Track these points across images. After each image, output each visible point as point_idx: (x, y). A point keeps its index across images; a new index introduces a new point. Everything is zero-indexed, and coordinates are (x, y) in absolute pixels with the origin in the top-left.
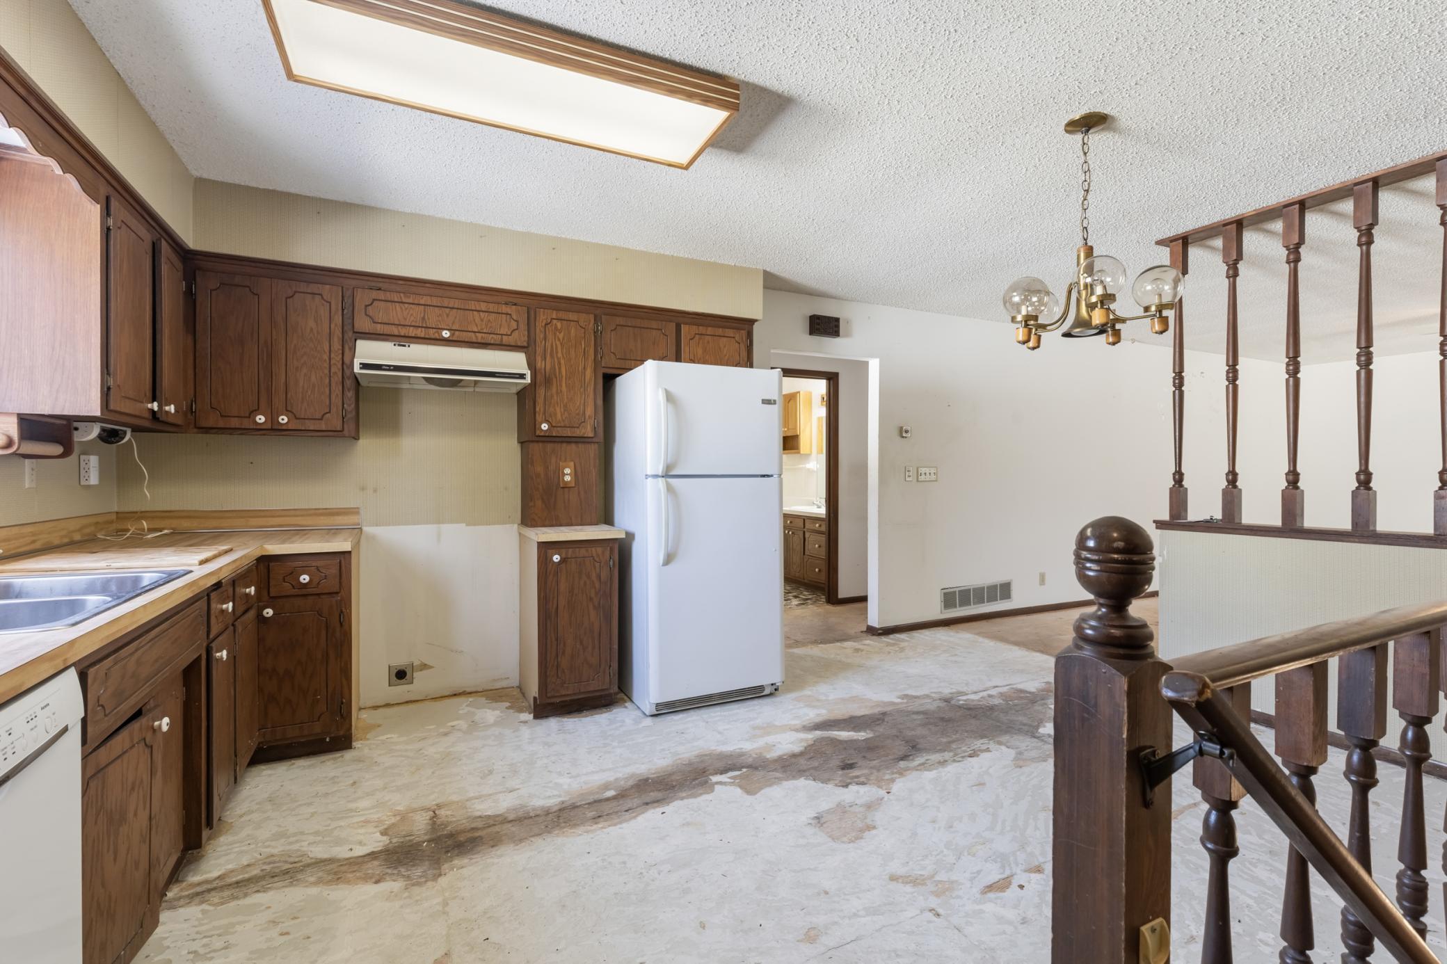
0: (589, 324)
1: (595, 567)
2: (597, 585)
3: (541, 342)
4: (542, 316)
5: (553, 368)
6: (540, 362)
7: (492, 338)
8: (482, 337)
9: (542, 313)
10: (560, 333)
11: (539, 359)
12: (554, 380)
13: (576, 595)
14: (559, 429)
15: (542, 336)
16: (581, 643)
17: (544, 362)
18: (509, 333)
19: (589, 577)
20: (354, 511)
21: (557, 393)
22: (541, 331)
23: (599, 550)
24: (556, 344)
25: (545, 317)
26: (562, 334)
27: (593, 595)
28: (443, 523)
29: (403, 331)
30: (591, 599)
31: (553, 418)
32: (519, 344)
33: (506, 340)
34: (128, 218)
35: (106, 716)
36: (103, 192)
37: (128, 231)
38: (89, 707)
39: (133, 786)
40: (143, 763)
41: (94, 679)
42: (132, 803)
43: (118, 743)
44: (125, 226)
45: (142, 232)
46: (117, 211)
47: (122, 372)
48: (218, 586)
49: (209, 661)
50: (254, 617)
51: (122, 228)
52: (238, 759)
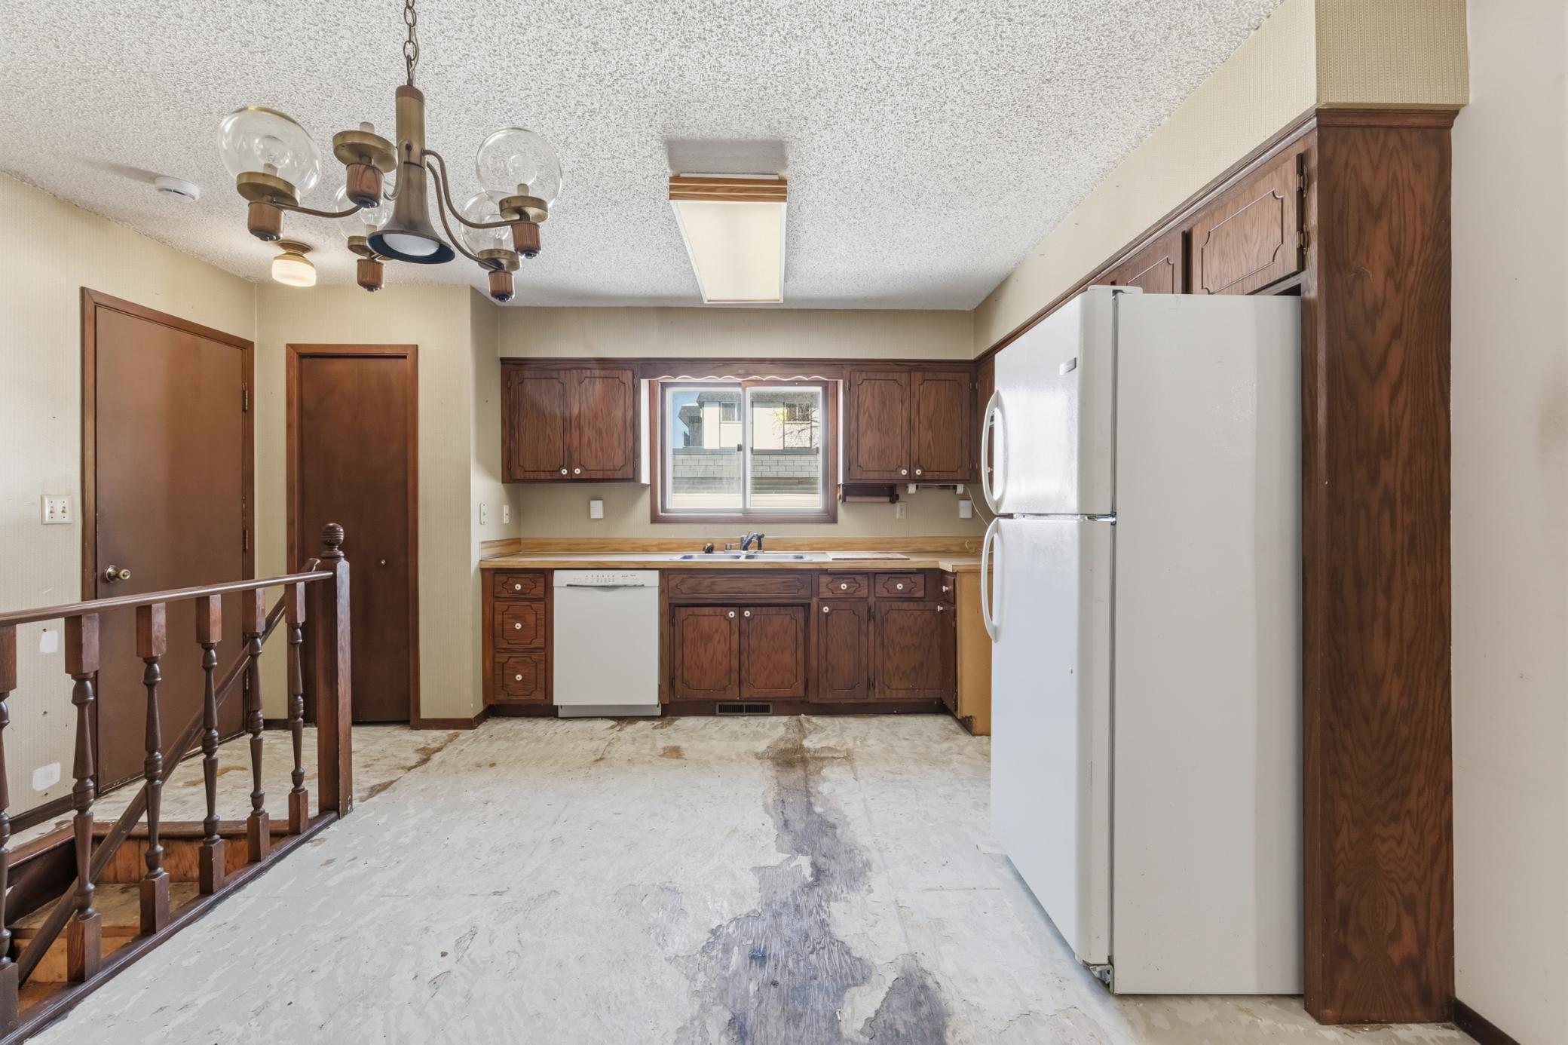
34: (872, 376)
35: (682, 593)
36: (846, 372)
37: (873, 382)
38: (670, 587)
39: (717, 631)
40: (724, 625)
41: (673, 579)
42: (717, 637)
43: (706, 610)
44: (868, 381)
45: (895, 376)
46: (857, 377)
47: (864, 458)
48: (824, 571)
49: (820, 609)
50: (927, 608)
51: (864, 384)
52: (877, 684)
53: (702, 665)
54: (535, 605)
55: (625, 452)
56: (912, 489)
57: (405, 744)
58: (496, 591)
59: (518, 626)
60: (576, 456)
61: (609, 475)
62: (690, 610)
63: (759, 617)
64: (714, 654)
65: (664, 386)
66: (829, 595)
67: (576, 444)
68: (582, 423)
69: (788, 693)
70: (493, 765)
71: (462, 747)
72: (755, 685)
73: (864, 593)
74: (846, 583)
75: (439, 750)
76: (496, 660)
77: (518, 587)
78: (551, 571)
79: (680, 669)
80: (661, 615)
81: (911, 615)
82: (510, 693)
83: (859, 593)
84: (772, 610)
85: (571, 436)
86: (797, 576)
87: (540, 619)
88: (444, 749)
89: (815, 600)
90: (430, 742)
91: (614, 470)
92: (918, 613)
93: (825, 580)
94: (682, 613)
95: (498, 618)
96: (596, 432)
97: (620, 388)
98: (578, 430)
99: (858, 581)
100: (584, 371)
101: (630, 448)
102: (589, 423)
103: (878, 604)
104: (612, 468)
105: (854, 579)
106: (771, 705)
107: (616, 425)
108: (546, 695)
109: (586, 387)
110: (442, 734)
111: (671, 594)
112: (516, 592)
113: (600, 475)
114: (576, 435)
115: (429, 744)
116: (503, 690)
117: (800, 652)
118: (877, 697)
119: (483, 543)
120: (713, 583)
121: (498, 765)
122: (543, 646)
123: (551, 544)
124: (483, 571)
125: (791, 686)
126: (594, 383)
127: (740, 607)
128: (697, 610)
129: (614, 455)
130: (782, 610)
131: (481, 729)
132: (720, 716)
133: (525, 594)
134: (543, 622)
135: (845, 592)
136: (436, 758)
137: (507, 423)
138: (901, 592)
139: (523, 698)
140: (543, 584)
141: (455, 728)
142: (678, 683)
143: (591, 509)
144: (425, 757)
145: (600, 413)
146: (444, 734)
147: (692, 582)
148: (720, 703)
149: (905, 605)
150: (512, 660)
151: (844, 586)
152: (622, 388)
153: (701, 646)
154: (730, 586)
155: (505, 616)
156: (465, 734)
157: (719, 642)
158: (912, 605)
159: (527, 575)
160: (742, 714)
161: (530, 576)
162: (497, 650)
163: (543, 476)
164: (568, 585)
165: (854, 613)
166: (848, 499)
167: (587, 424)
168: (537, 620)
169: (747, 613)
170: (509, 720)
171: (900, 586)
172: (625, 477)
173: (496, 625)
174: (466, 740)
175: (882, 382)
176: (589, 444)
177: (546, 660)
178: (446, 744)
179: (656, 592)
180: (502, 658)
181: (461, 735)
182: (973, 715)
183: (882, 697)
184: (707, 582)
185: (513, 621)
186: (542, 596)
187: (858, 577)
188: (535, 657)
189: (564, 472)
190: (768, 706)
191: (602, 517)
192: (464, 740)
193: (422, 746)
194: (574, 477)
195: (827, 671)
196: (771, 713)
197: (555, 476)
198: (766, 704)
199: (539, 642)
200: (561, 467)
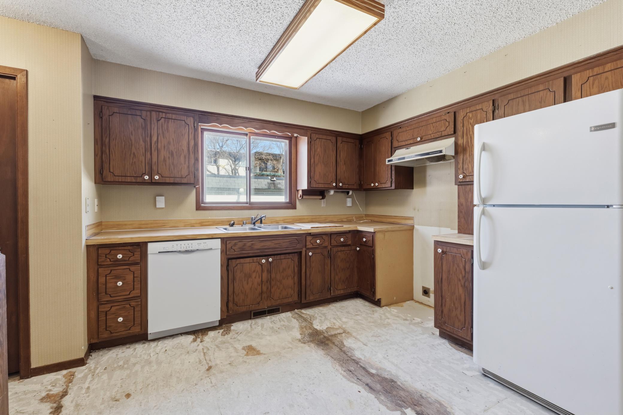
0: (489, 107)
1: (462, 261)
2: (463, 273)
3: (461, 129)
4: (461, 113)
5: (468, 142)
6: (460, 140)
7: (438, 134)
8: (434, 136)
9: (461, 112)
10: (471, 120)
11: (460, 138)
12: (468, 148)
13: (451, 275)
14: (470, 177)
15: (461, 125)
16: (454, 304)
17: (462, 139)
18: (445, 129)
19: (458, 266)
20: (411, 218)
21: (469, 155)
22: (461, 123)
23: (465, 251)
24: (469, 128)
25: (463, 114)
26: (473, 120)
27: (461, 277)
28: (441, 227)
29: (407, 143)
30: (460, 280)
31: (467, 171)
32: (449, 134)
33: (444, 133)
34: (321, 136)
35: (235, 252)
36: (309, 133)
37: (321, 139)
38: (227, 248)
39: (254, 271)
40: (259, 268)
41: (229, 243)
42: (254, 275)
43: (248, 260)
44: (319, 139)
45: (329, 138)
46: (314, 136)
47: (317, 177)
48: (310, 234)
49: (306, 254)
50: (352, 249)
51: (317, 140)
52: (332, 289)
53: (246, 291)
54: (133, 268)
55: (189, 167)
56: (332, 192)
57: (23, 397)
58: (100, 260)
59: (120, 284)
60: (155, 168)
61: (177, 180)
62: (238, 261)
63: (276, 261)
64: (252, 284)
65: (203, 130)
66: (311, 246)
67: (155, 159)
68: (159, 147)
69: (290, 300)
70: (128, 396)
71: (86, 385)
72: (274, 298)
73: (326, 244)
74: (319, 240)
75: (65, 394)
76: (100, 310)
77: (120, 256)
78: (145, 244)
79: (232, 296)
80: (222, 266)
81: (346, 252)
82: (112, 332)
83: (324, 244)
84: (283, 257)
85: (151, 154)
86: (296, 237)
87: (137, 277)
88: (70, 391)
89: (304, 249)
90: (49, 387)
91: (182, 178)
92: (348, 252)
93: (309, 238)
94: (233, 263)
95: (102, 280)
96: (169, 153)
97: (185, 127)
98: (156, 151)
99: (324, 238)
100: (161, 113)
101: (192, 164)
102: (164, 147)
103: (332, 249)
104: (180, 176)
105: (322, 237)
106: (280, 307)
107: (183, 150)
108: (141, 328)
109: (162, 124)
110: (59, 376)
111: (228, 253)
112: (118, 260)
113: (172, 181)
114: (155, 154)
115: (50, 390)
116: (106, 330)
117: (296, 278)
118: (332, 295)
119: (88, 226)
120: (252, 244)
121: (132, 394)
122: (139, 295)
123: (126, 225)
124: (88, 246)
125: (292, 296)
126: (168, 122)
127: (267, 256)
128: (242, 260)
129: (182, 168)
130: (287, 256)
131: (91, 363)
132: (254, 319)
133: (125, 261)
134: (139, 279)
135: (319, 245)
136: (66, 401)
137: (99, 143)
138: (342, 242)
139: (123, 333)
140: (139, 253)
141: (66, 368)
142: (231, 305)
143: (157, 202)
144: (55, 405)
145: (172, 141)
146: (59, 377)
147: (240, 244)
148: (254, 312)
149: (343, 248)
150: (114, 309)
151: (318, 241)
152: (187, 127)
153: (245, 281)
154: (262, 245)
155: (107, 278)
156: (79, 372)
157: (255, 278)
158: (346, 248)
159: (126, 248)
160: (266, 315)
161: (129, 248)
162: (100, 303)
163: (129, 179)
164: (159, 252)
165: (322, 254)
166: (304, 197)
167: (163, 148)
168: (134, 277)
169: (270, 260)
170: (110, 350)
171: (342, 240)
172: (189, 182)
173: (100, 285)
174: (85, 377)
175: (325, 140)
176: (165, 160)
177: (141, 304)
178: (68, 386)
179: (219, 252)
180: (104, 308)
181: (76, 374)
182: (381, 298)
183: (334, 294)
184: (249, 244)
185: (115, 280)
186: (139, 261)
187: (324, 236)
188: (133, 303)
189: (147, 177)
190: (279, 309)
191: (164, 207)
192: (83, 377)
193: (44, 394)
194: (153, 181)
195: (310, 285)
196: (280, 311)
197: (139, 180)
198: (278, 307)
199: (136, 292)
200: (143, 174)
